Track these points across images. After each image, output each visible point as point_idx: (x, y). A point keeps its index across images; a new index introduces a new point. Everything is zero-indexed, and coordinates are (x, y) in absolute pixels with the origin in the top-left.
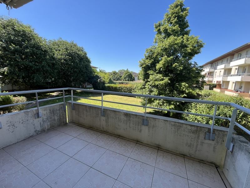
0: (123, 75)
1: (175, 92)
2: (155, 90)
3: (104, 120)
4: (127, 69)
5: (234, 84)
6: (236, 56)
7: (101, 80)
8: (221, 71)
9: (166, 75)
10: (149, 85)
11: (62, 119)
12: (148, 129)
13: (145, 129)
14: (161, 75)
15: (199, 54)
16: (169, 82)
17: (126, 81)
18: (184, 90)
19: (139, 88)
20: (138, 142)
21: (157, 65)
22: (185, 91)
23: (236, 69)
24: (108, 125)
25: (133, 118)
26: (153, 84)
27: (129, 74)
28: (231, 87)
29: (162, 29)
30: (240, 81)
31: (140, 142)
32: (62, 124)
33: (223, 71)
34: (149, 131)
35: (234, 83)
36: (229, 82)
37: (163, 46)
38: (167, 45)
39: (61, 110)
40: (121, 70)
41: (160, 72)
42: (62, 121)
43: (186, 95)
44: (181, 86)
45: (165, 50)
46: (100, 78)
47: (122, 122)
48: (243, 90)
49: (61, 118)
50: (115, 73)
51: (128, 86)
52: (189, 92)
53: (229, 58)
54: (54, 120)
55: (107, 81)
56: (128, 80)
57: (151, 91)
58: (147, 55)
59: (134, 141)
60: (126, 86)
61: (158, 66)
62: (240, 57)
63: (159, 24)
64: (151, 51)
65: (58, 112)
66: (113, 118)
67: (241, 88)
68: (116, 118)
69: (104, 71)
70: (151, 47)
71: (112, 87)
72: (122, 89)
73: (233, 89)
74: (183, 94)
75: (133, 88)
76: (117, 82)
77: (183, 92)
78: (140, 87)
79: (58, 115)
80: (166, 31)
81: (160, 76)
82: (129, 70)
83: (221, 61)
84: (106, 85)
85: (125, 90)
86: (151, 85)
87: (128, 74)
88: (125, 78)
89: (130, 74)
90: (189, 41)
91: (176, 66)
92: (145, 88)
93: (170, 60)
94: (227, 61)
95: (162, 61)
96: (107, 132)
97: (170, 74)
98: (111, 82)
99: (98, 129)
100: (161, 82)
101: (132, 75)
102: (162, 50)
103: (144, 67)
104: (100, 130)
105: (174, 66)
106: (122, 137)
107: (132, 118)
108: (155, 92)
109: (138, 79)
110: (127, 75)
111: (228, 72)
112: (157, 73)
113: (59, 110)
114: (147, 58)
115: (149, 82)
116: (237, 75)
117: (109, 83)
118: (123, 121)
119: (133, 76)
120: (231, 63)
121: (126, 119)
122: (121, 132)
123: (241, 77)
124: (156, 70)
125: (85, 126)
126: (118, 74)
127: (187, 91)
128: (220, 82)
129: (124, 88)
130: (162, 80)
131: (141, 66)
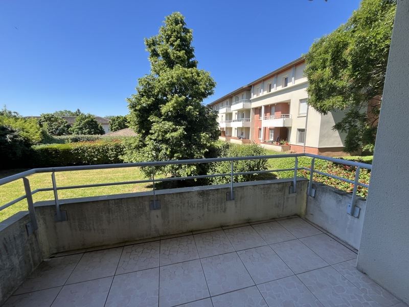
0: (75, 124)
1: (194, 147)
2: (164, 146)
3: (157, 217)
4: (77, 110)
5: (236, 131)
6: (234, 99)
7: (16, 136)
8: (222, 116)
9: (177, 123)
10: (151, 139)
11: (30, 256)
12: (235, 204)
13: (231, 205)
14: (171, 123)
15: (212, 95)
16: (185, 133)
17: (85, 134)
18: (205, 143)
19: (133, 145)
20: (223, 228)
21: (161, 107)
22: (206, 145)
23: (236, 113)
24: (169, 222)
25: (213, 195)
26: (160, 138)
27: (90, 119)
28: (234, 133)
29: (159, 50)
30: (241, 126)
31: (225, 226)
32: (33, 270)
33: (224, 115)
34: (236, 207)
35: (236, 129)
36: (231, 128)
37: (168, 79)
38: (174, 78)
39: (25, 233)
40: (61, 112)
41: (168, 119)
42: (32, 262)
43: (207, 150)
44: (200, 139)
45: (172, 85)
46: (12, 131)
47: (194, 207)
48: (244, 137)
49: (28, 256)
50: (50, 119)
51: (98, 144)
52: (211, 145)
53: (228, 100)
54: (12, 269)
55: (36, 137)
56: (90, 133)
57: (158, 150)
58: (141, 88)
59: (217, 229)
60: (92, 145)
61: (164, 109)
62: (237, 102)
63: (153, 41)
64: (149, 84)
65: (18, 242)
66: (178, 206)
67: (242, 134)
68: (184, 204)
69: (13, 114)
70: (146, 76)
71: (56, 150)
72: (84, 152)
73: (236, 136)
74: (204, 149)
75: (110, 148)
76: (68, 139)
77: (204, 146)
78: (136, 143)
79: (20, 251)
80: (166, 55)
81: (168, 125)
82: (82, 112)
83: (220, 104)
84: (38, 147)
85: (93, 154)
86: (155, 140)
87: (87, 120)
88: (81, 129)
89: (92, 121)
90: (200, 76)
91: (190, 109)
92: (145, 145)
93: (182, 101)
94: (227, 104)
95: (173, 102)
96: (167, 235)
97: (182, 122)
98: (46, 139)
99: (145, 237)
100: (175, 134)
101: (96, 122)
102: (167, 84)
103: (139, 110)
104: (149, 238)
105: (188, 110)
106: (196, 231)
107: (211, 196)
108: (165, 149)
109: (112, 130)
110: (83, 122)
111: (229, 116)
112: (164, 120)
113: (21, 235)
114: (143, 96)
115: (152, 134)
116: (238, 121)
117: (41, 142)
118: (196, 205)
119: (100, 123)
120: (232, 106)
121: (201, 200)
122: (194, 224)
123: (241, 122)
124: (162, 116)
125: (108, 245)
126: (60, 121)
127: (208, 145)
128: (223, 129)
129: (89, 150)
130: (175, 130)
131: (133, 107)
